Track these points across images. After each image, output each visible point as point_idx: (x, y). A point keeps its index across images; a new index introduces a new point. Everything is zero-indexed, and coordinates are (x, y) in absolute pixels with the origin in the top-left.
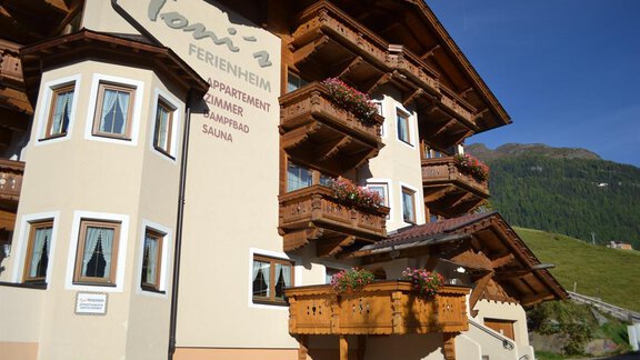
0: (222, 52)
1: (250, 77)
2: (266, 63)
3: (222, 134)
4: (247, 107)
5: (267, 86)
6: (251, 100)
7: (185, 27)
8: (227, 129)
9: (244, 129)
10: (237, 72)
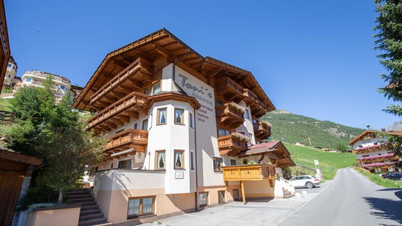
0: (200, 94)
1: (207, 101)
2: (211, 97)
3: (202, 120)
4: (208, 111)
5: (212, 104)
6: (208, 109)
7: (191, 88)
8: (203, 118)
9: (207, 118)
10: (204, 100)
